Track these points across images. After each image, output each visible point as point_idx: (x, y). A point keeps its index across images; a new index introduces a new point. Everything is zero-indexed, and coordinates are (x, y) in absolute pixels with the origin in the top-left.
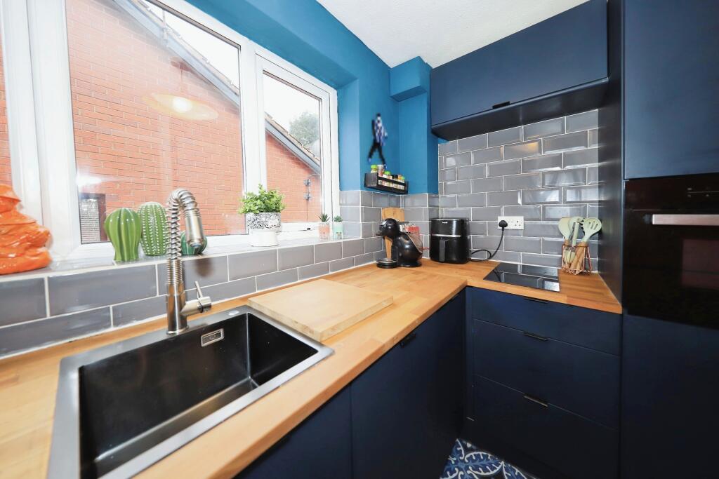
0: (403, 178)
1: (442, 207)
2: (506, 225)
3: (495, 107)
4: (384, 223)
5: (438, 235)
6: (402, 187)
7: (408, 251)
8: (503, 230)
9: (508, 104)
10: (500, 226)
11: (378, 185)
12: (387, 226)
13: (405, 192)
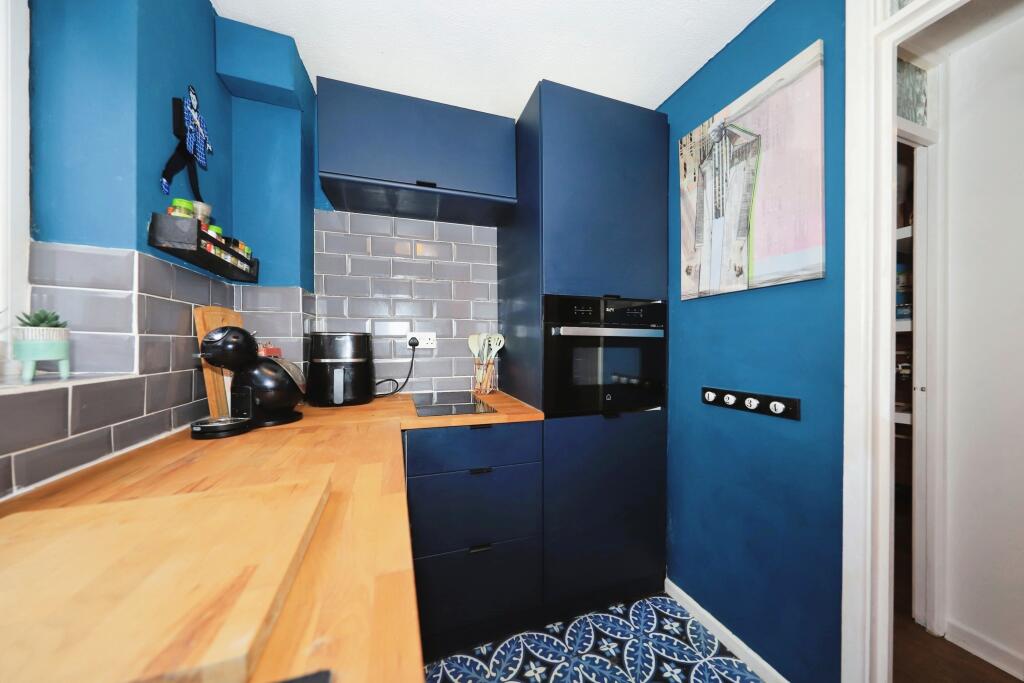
0: (247, 249)
1: (319, 315)
2: (417, 344)
3: (419, 183)
4: (218, 337)
5: (323, 361)
6: (244, 267)
7: (273, 393)
8: (414, 350)
9: (433, 185)
10: (410, 345)
11: (199, 247)
12: (226, 343)
13: (251, 278)
